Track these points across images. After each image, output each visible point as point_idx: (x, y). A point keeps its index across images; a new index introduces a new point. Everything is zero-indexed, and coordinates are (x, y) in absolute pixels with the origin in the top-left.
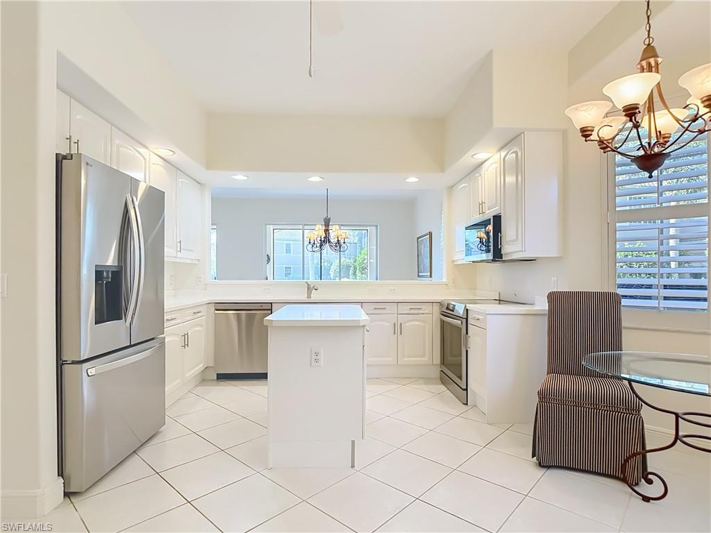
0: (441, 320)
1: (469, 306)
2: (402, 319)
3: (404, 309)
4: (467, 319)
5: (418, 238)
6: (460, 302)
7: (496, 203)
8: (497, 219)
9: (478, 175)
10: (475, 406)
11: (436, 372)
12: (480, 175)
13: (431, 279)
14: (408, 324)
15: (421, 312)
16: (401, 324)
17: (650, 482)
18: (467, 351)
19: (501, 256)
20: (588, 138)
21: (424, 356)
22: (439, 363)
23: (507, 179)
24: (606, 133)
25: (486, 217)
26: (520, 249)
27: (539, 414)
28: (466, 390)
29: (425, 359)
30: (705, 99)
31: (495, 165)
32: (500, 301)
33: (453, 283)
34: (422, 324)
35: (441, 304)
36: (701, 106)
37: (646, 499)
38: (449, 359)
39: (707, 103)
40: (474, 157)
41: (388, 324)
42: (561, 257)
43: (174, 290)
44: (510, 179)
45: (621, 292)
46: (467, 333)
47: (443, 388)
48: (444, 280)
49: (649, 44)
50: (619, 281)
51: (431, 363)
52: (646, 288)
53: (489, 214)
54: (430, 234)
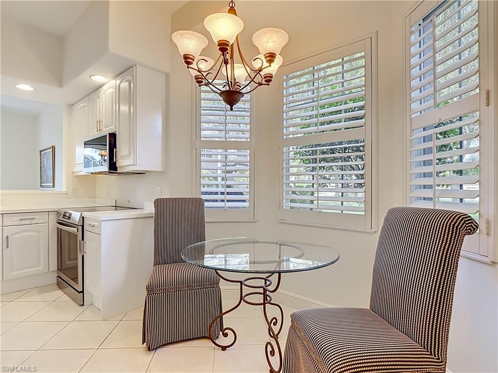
0: (58, 228)
1: (85, 214)
4: (83, 226)
5: (41, 152)
6: (76, 210)
7: (112, 122)
8: (113, 136)
9: (96, 97)
10: (92, 304)
11: (53, 279)
12: (99, 97)
13: (53, 189)
14: (17, 236)
15: (34, 221)
16: (7, 237)
17: (226, 335)
18: (83, 256)
19: (116, 169)
20: (190, 66)
21: (38, 265)
22: (56, 269)
23: (122, 108)
24: (203, 66)
25: (103, 134)
26: (132, 163)
27: (147, 306)
28: (83, 292)
29: (41, 268)
30: (267, 55)
31: (111, 90)
32: (116, 207)
33: (74, 192)
34: (36, 234)
35: (58, 213)
36: (264, 61)
37: (224, 348)
38: (68, 263)
39: (268, 59)
40: (92, 77)
42: (164, 172)
44: (124, 108)
45: (204, 197)
46: (83, 239)
47: (59, 293)
48: (64, 190)
49: (232, 7)
50: (203, 190)
51: (48, 271)
52: (214, 194)
53: (106, 131)
54: (53, 148)
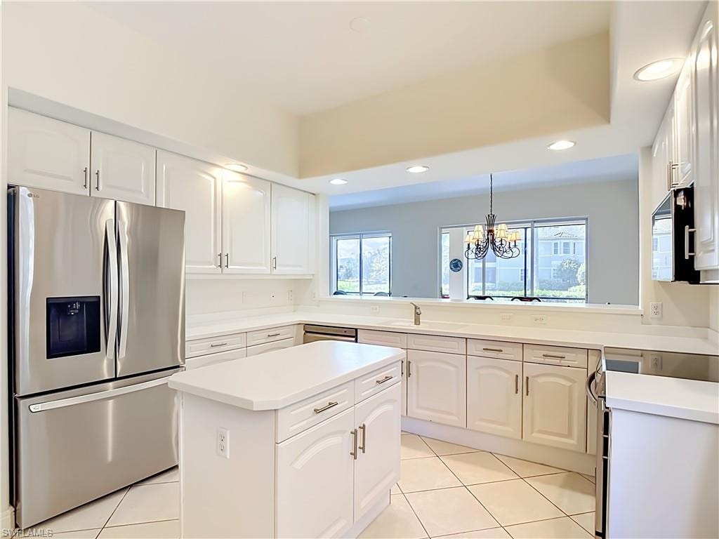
2: (530, 370)
3: (534, 355)
14: (541, 380)
15: (563, 362)
16: (528, 378)
21: (569, 435)
29: (571, 442)
34: (568, 384)
40: (641, 76)
41: (507, 375)
43: (295, 305)
48: (640, 306)
